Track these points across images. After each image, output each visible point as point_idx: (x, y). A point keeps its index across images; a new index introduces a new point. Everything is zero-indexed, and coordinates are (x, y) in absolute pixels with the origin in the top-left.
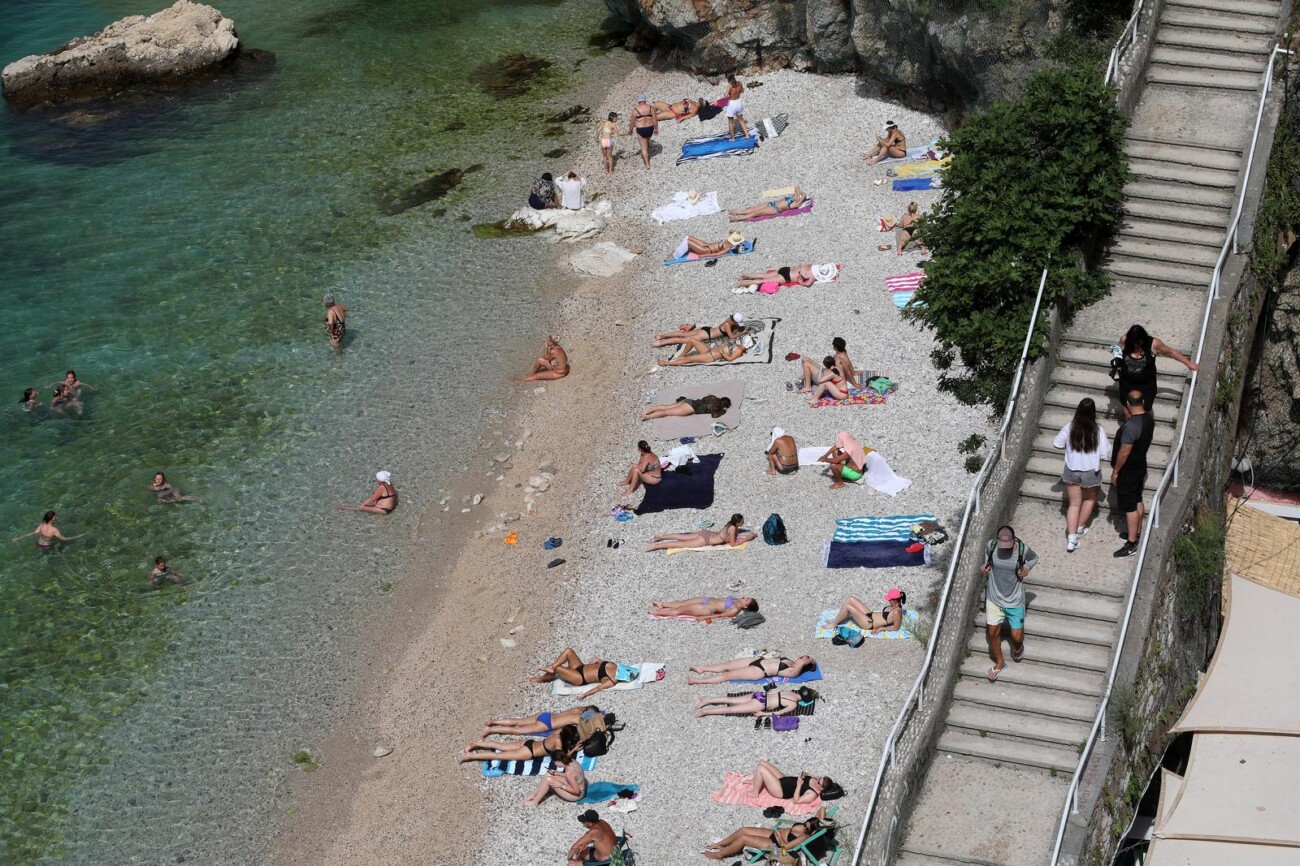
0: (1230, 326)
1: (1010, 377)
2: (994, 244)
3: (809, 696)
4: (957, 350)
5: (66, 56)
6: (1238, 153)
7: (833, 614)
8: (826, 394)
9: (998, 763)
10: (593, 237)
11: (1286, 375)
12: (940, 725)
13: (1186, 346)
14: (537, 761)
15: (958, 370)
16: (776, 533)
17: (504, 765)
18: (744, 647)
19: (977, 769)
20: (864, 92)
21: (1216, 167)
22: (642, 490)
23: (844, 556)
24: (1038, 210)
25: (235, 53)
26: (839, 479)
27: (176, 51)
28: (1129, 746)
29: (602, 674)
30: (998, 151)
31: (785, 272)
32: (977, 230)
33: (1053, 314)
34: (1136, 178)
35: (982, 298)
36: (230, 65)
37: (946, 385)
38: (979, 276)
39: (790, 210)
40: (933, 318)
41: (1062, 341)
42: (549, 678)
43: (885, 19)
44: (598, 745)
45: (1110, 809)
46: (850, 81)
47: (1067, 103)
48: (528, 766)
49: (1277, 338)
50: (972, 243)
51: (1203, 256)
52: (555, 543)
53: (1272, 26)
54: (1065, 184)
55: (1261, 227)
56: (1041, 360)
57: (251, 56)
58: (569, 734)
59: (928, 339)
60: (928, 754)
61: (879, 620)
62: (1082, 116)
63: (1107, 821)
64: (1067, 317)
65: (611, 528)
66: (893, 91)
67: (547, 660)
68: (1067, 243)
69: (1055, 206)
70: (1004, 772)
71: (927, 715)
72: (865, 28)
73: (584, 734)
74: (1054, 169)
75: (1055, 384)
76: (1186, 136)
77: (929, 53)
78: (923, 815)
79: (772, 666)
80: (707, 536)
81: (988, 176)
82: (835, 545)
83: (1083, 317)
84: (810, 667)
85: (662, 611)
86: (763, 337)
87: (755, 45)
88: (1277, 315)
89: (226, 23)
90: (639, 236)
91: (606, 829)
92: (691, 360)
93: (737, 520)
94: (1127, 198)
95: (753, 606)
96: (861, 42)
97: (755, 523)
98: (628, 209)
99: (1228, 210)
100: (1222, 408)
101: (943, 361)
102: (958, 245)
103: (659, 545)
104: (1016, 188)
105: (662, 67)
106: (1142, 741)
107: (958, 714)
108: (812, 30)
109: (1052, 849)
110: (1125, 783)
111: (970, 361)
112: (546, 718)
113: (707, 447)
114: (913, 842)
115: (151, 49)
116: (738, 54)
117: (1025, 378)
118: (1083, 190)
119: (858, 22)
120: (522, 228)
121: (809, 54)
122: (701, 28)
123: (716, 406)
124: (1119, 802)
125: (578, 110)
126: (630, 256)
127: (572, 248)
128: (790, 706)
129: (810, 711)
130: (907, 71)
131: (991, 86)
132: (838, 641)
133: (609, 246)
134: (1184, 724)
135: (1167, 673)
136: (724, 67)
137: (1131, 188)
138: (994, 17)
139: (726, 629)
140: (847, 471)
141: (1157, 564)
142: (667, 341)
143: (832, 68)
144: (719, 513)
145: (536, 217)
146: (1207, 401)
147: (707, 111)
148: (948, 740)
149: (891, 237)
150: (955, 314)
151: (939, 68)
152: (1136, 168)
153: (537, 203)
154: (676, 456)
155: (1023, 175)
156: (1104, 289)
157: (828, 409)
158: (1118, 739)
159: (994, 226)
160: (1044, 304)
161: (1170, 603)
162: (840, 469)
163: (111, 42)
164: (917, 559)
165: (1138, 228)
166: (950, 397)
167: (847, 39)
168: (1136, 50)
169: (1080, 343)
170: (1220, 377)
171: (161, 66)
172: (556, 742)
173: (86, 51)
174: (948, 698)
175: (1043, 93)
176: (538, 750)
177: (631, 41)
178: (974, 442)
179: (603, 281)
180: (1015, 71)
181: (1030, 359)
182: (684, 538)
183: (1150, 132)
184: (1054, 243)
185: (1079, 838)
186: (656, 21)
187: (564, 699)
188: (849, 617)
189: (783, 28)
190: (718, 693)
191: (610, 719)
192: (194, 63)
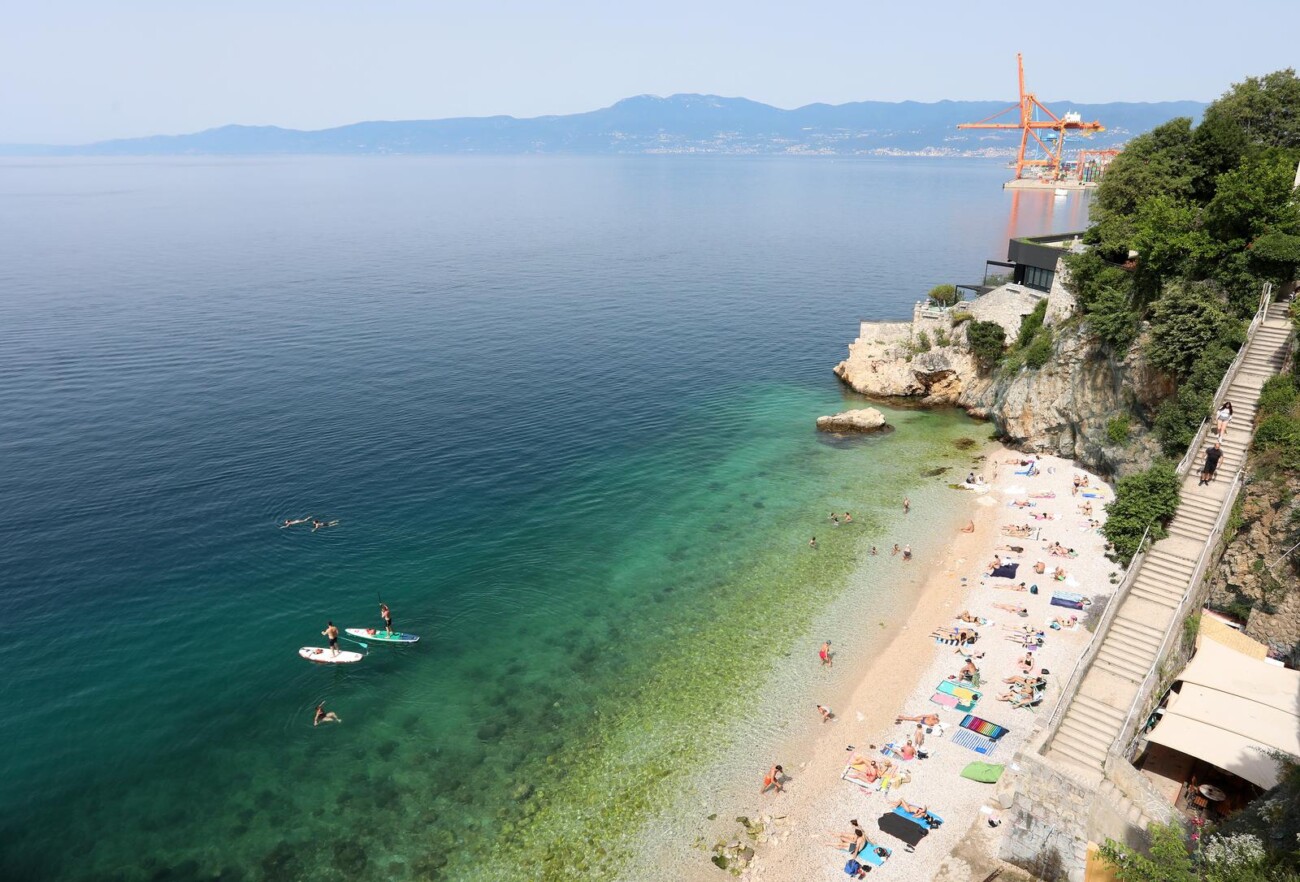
0: (1212, 555)
1: (1131, 557)
2: (1132, 516)
3: (1041, 641)
4: (1113, 545)
5: (835, 418)
6: (1222, 502)
7: (1052, 619)
8: (1055, 553)
9: (1114, 674)
10: (984, 494)
11: (1225, 575)
12: (1095, 658)
13: (1195, 559)
14: (953, 641)
15: (1112, 552)
16: (1035, 591)
17: (942, 640)
18: (1023, 622)
19: (1107, 674)
20: (1076, 466)
21: (1214, 505)
22: (993, 570)
23: (1056, 602)
24: (1149, 508)
25: (883, 425)
26: (1057, 578)
27: (867, 421)
28: (1161, 680)
29: (976, 620)
30: (1137, 488)
31: (1045, 515)
32: (1126, 510)
33: (1149, 540)
34: (1183, 504)
35: (1125, 531)
36: (882, 428)
37: (1106, 556)
38: (1126, 524)
39: (1048, 497)
40: (1107, 535)
41: (1150, 549)
42: (959, 618)
43: (1087, 445)
44: (972, 641)
45: (1152, 697)
46: (1071, 462)
47: (1163, 477)
48: (949, 642)
49: (1224, 563)
50: (1123, 514)
51: (1206, 532)
52: (965, 580)
53: (1238, 463)
54: (1158, 501)
55: (1227, 527)
56: (1143, 554)
57: (888, 427)
58: (963, 635)
59: (1104, 541)
60: (1090, 666)
61: (1066, 623)
62: (1168, 482)
63: (1150, 701)
64: (1153, 542)
65: (982, 579)
66: (1086, 467)
67: (960, 612)
68: (1158, 519)
69: (1155, 508)
70: (1116, 678)
71: (1091, 653)
72: (1080, 446)
73: (968, 637)
74: (1156, 496)
75: (1146, 562)
76: (1202, 494)
77: (1101, 456)
78: (1086, 683)
79: (1029, 630)
80: (1012, 587)
81: (1132, 495)
82: (1053, 598)
83: (1158, 543)
84: (1042, 634)
85: (995, 606)
86: (1036, 533)
87: (1042, 447)
88: (1225, 556)
89: (882, 416)
90: (999, 497)
91: (973, 666)
92: (1012, 534)
93: (1023, 584)
94: (1178, 509)
95: (1025, 611)
96: (1078, 450)
97: (1028, 586)
98: (997, 488)
99: (1216, 519)
100: (1206, 581)
101: (1108, 548)
102: (1118, 514)
103: (997, 587)
104: (1142, 499)
105: (1010, 448)
106: (1165, 679)
107: (1101, 655)
108: (1061, 444)
109: (1131, 705)
110: (1158, 691)
111: (1117, 549)
112: (957, 629)
113: (1015, 562)
114: (1082, 691)
115: (860, 420)
116: (1036, 448)
117: (1137, 558)
118: (1165, 504)
119: (1077, 444)
120: (963, 488)
121: (1059, 452)
122: (1025, 439)
123: (1020, 550)
124: (1155, 697)
125: (983, 457)
126: (995, 501)
127: (979, 496)
128: (1034, 643)
129: (1040, 646)
130: (1092, 461)
131: (1120, 470)
132: (1052, 627)
133: (990, 498)
134: (1180, 677)
135: (1175, 659)
136: (1031, 451)
137: (1180, 506)
138: (1125, 449)
139: (1015, 616)
140: (1060, 577)
141: (1178, 624)
142: (1005, 528)
143: (1066, 457)
144: (1017, 580)
145: (967, 486)
146: (1202, 577)
147: (1024, 464)
148: (1097, 663)
149: (1081, 510)
150: (1114, 534)
151: (1102, 462)
152: (1183, 501)
153: (968, 481)
154: (1005, 562)
155: (1144, 496)
156: (1167, 536)
157: (1055, 557)
158: (1158, 676)
159: (1132, 510)
160: (1147, 537)
161: (1180, 638)
162: (1058, 576)
163: (849, 416)
164: (1080, 608)
165: (1180, 519)
166: (1108, 560)
167: (1073, 449)
168: (1187, 464)
169: (1156, 551)
170: (1207, 571)
171: (862, 425)
172: (959, 637)
173: (842, 417)
174: (1099, 650)
175: (1155, 473)
176: (953, 638)
177: (1002, 440)
178: (1114, 575)
179: (986, 507)
180: (1130, 466)
181: (1140, 553)
182: (1005, 586)
183: (1189, 490)
184: (1153, 519)
185: (1142, 704)
186: (1011, 435)
187: (964, 626)
188: (1056, 621)
189: (1052, 443)
190: (1012, 634)
191: (976, 634)
192: (871, 426)
